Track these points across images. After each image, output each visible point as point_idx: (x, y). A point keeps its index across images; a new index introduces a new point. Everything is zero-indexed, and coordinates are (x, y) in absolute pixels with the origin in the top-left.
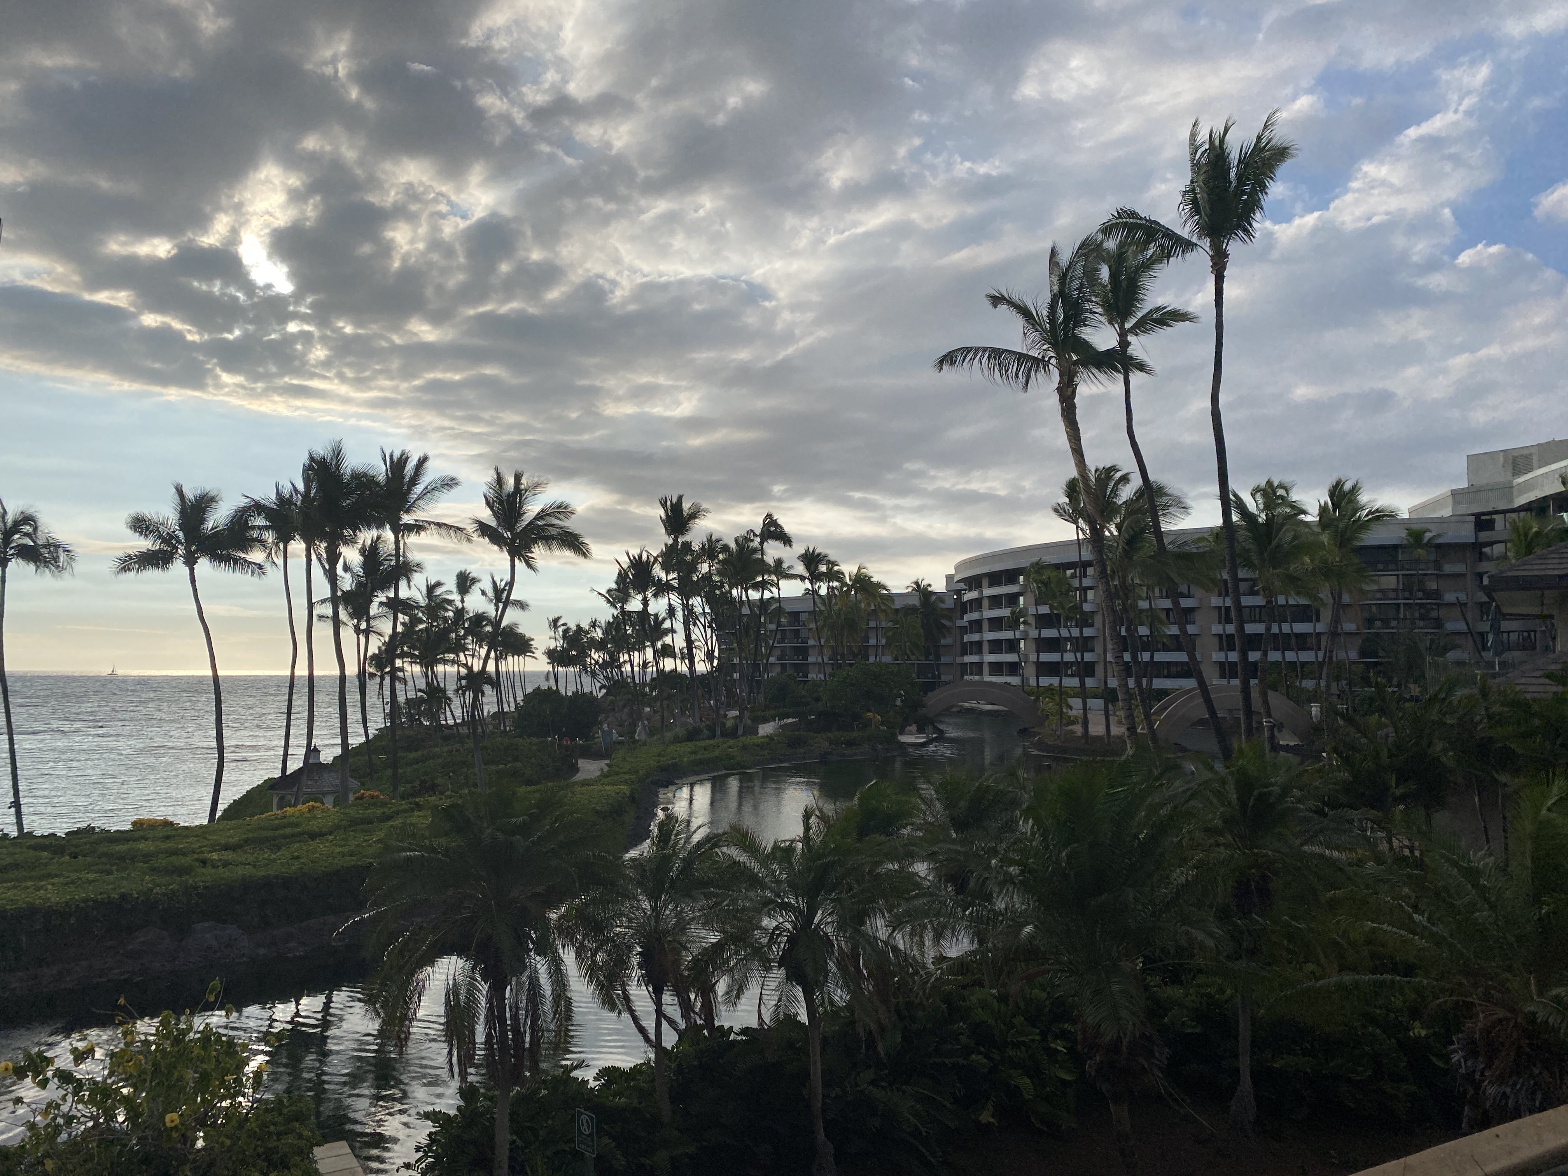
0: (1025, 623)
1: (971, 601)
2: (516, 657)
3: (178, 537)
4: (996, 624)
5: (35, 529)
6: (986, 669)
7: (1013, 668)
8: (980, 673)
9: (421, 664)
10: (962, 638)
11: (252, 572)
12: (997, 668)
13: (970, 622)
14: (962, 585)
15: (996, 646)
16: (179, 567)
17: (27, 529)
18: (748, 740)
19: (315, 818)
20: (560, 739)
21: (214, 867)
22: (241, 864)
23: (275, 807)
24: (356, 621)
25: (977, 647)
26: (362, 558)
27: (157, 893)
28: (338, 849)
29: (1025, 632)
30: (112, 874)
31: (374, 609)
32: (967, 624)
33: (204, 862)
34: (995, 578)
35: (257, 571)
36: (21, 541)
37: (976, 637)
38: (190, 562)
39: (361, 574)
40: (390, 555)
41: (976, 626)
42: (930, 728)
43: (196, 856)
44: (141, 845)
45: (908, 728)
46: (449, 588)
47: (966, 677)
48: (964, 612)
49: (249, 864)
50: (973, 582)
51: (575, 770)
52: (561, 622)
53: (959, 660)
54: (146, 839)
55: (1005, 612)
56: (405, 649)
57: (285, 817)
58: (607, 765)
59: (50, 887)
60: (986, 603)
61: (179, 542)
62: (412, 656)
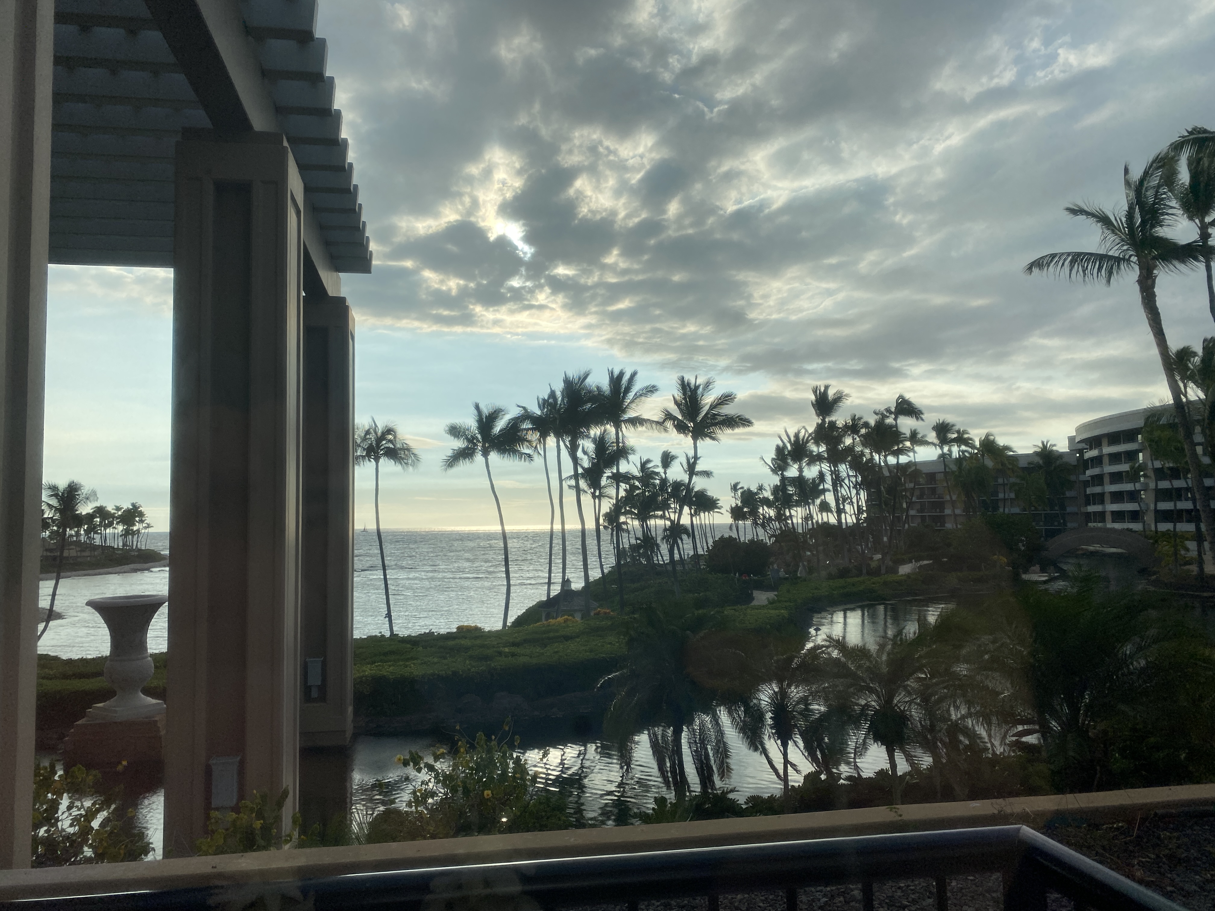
0: (1145, 476)
1: (1092, 459)
2: (707, 513)
3: (478, 438)
4: (1117, 477)
5: (395, 437)
6: (1109, 517)
7: (1135, 516)
8: (1103, 520)
9: (638, 519)
10: (1085, 491)
11: (525, 460)
12: (1118, 516)
13: (1093, 477)
14: (1083, 445)
15: (1117, 497)
16: (479, 458)
17: (390, 437)
18: (890, 578)
19: (568, 626)
20: (740, 575)
21: (505, 657)
22: (523, 655)
23: (543, 620)
24: (593, 490)
25: (1100, 498)
26: (594, 446)
27: (473, 672)
28: (583, 648)
29: (1146, 485)
30: (447, 659)
31: (604, 481)
32: (1090, 479)
33: (500, 653)
34: (1114, 438)
35: (527, 459)
36: (387, 445)
37: (1098, 490)
38: (485, 454)
39: (594, 457)
40: (613, 443)
41: (1098, 480)
42: (1052, 568)
43: (495, 649)
44: (463, 642)
45: (1033, 568)
46: (656, 465)
47: (1090, 524)
48: (1086, 468)
49: (527, 655)
50: (1094, 442)
51: (751, 598)
52: (739, 487)
53: (1083, 510)
54: (466, 638)
55: (1124, 467)
56: (628, 508)
57: (549, 626)
58: (775, 595)
59: (412, 665)
60: (1106, 460)
61: (478, 441)
62: (632, 513)
